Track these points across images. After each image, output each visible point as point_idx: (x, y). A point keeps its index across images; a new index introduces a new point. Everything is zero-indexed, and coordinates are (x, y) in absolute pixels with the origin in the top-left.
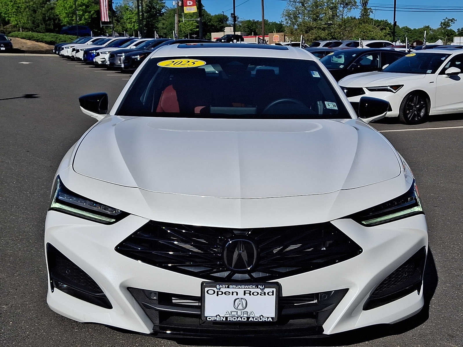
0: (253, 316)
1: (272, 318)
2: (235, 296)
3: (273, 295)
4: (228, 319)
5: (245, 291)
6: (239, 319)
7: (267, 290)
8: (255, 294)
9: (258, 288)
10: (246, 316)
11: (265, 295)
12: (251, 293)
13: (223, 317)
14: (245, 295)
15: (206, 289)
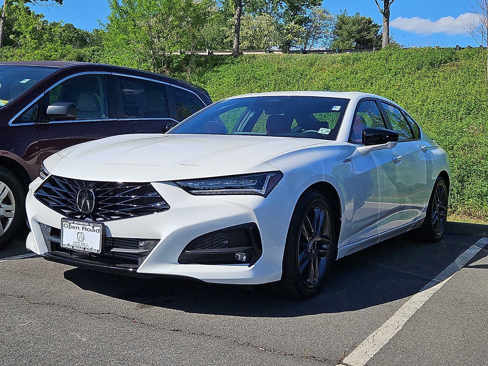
0: (87, 248)
1: (98, 251)
2: (78, 231)
3: (99, 232)
4: (74, 248)
5: (83, 227)
6: (80, 249)
7: (96, 228)
8: (89, 230)
9: (90, 225)
10: (83, 246)
11: (94, 231)
12: (86, 229)
13: (71, 246)
14: (83, 230)
15: (64, 223)
